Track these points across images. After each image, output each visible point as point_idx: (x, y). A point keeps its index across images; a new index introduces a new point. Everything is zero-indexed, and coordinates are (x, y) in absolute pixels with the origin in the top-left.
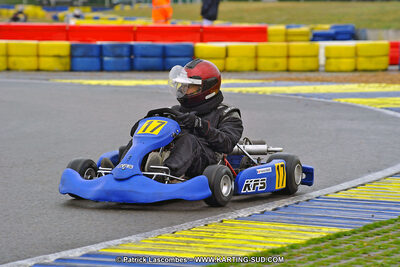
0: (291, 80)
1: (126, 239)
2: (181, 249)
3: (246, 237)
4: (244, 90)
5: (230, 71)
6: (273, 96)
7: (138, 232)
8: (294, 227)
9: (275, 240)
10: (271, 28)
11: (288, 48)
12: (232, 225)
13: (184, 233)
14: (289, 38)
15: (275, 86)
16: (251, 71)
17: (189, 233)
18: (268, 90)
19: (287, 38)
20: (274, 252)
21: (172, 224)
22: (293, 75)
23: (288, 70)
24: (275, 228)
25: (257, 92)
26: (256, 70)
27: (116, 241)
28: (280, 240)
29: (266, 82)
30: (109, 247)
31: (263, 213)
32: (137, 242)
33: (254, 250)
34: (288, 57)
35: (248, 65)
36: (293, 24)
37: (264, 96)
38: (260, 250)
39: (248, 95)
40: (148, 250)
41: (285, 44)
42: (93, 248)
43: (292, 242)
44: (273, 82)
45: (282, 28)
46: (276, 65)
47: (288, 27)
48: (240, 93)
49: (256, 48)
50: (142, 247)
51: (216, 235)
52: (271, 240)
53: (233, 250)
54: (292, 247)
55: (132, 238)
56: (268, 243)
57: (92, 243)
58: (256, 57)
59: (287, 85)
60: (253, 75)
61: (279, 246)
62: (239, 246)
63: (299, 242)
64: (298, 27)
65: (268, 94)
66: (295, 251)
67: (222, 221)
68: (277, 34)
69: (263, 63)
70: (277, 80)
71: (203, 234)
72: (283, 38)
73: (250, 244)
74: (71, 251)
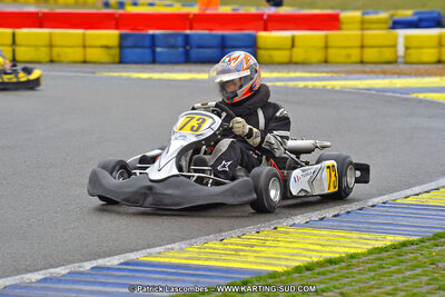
0: (364, 72)
1: (169, 246)
2: (229, 258)
3: (301, 246)
4: (310, 84)
5: (296, 63)
6: (342, 91)
7: (183, 239)
8: (355, 235)
9: (334, 249)
10: (344, 15)
11: (362, 37)
12: (287, 233)
13: (233, 240)
14: (366, 26)
15: (346, 79)
16: (319, 63)
17: (239, 241)
18: (338, 84)
19: (364, 25)
20: (331, 262)
21: (221, 231)
22: (367, 68)
23: (362, 62)
24: (333, 236)
25: (324, 87)
26: (326, 62)
27: (158, 249)
28: (338, 249)
29: (335, 75)
30: (150, 255)
31: (322, 219)
32: (181, 250)
33: (309, 260)
34: (362, 47)
35: (318, 56)
36: (370, 11)
37: (333, 91)
38: (315, 259)
39: (314, 89)
40: (193, 258)
41: (359, 32)
42: (132, 256)
43: (352, 251)
44: (343, 75)
45: (357, 14)
46: (349, 56)
47: (364, 14)
48: (306, 88)
49: (326, 37)
50: (186, 255)
51: (268, 243)
52: (328, 249)
53: (287, 259)
54: (352, 256)
55: (176, 246)
56: (326, 252)
57: (132, 251)
58: (326, 47)
59: (359, 79)
60: (322, 68)
61: (338, 255)
62: (293, 255)
63: (359, 251)
64: (376, 13)
65: (337, 88)
66: (354, 261)
67: (276, 228)
68: (351, 21)
69: (333, 54)
70: (348, 73)
71: (253, 242)
72: (358, 25)
73: (305, 252)
74: (108, 259)
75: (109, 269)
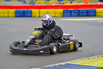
1: (76, 60)
17: (93, 59)
21: (88, 57)
27: (74, 61)
30: (72, 62)
40: (82, 63)
42: (68, 62)
50: (80, 63)
51: (100, 60)
55: (78, 60)
57: (67, 61)
74: (62, 63)
75: (62, 65)
